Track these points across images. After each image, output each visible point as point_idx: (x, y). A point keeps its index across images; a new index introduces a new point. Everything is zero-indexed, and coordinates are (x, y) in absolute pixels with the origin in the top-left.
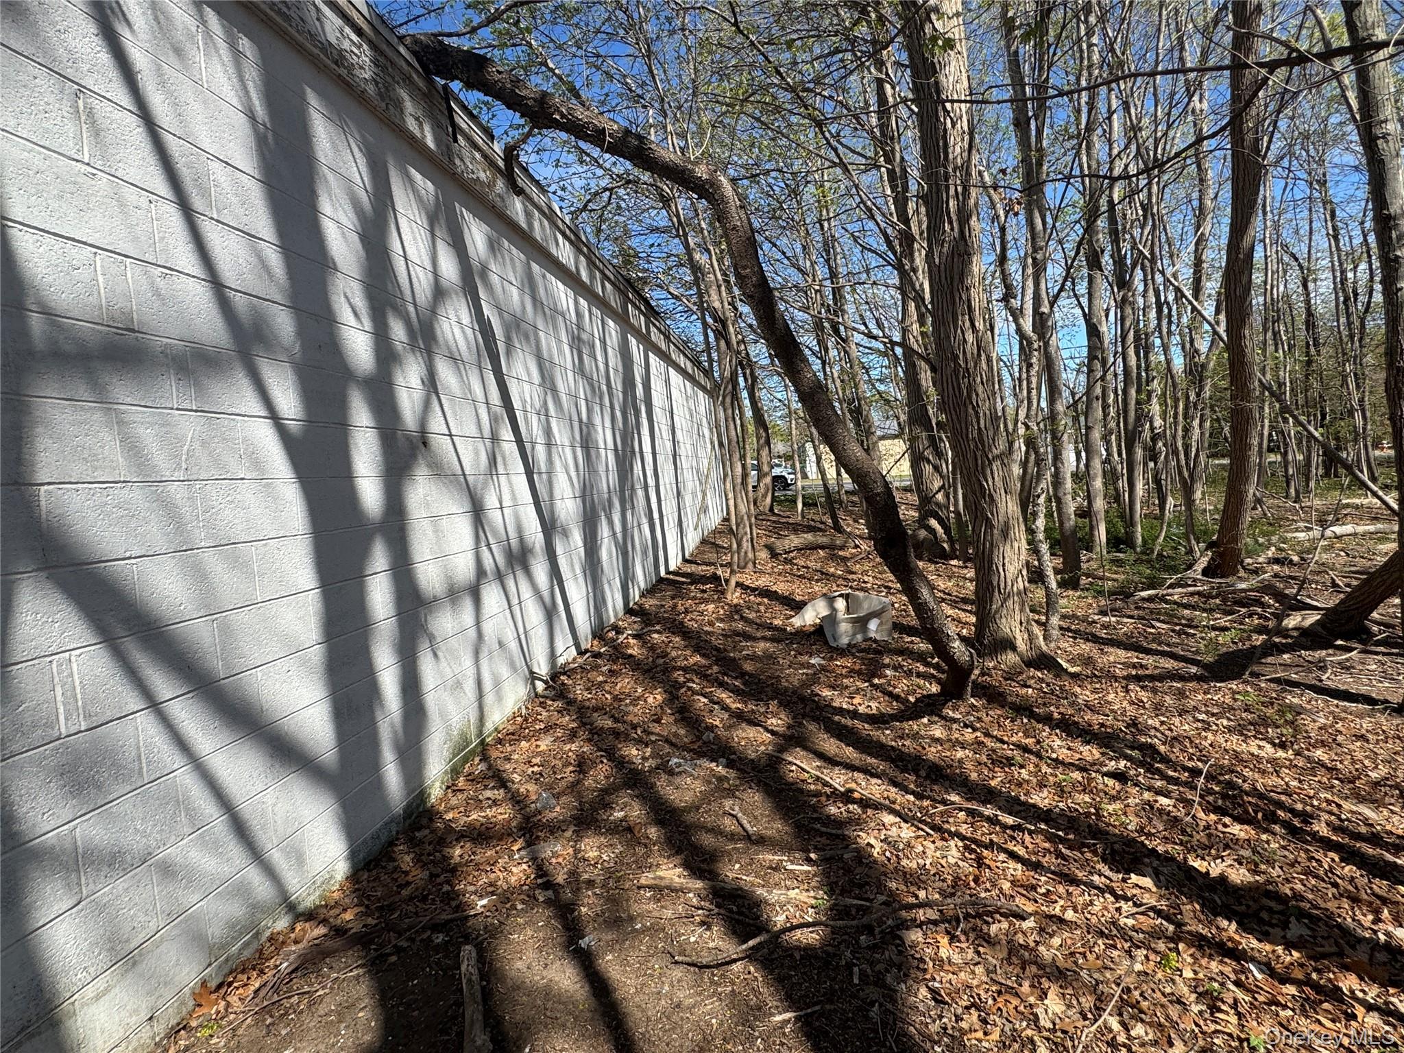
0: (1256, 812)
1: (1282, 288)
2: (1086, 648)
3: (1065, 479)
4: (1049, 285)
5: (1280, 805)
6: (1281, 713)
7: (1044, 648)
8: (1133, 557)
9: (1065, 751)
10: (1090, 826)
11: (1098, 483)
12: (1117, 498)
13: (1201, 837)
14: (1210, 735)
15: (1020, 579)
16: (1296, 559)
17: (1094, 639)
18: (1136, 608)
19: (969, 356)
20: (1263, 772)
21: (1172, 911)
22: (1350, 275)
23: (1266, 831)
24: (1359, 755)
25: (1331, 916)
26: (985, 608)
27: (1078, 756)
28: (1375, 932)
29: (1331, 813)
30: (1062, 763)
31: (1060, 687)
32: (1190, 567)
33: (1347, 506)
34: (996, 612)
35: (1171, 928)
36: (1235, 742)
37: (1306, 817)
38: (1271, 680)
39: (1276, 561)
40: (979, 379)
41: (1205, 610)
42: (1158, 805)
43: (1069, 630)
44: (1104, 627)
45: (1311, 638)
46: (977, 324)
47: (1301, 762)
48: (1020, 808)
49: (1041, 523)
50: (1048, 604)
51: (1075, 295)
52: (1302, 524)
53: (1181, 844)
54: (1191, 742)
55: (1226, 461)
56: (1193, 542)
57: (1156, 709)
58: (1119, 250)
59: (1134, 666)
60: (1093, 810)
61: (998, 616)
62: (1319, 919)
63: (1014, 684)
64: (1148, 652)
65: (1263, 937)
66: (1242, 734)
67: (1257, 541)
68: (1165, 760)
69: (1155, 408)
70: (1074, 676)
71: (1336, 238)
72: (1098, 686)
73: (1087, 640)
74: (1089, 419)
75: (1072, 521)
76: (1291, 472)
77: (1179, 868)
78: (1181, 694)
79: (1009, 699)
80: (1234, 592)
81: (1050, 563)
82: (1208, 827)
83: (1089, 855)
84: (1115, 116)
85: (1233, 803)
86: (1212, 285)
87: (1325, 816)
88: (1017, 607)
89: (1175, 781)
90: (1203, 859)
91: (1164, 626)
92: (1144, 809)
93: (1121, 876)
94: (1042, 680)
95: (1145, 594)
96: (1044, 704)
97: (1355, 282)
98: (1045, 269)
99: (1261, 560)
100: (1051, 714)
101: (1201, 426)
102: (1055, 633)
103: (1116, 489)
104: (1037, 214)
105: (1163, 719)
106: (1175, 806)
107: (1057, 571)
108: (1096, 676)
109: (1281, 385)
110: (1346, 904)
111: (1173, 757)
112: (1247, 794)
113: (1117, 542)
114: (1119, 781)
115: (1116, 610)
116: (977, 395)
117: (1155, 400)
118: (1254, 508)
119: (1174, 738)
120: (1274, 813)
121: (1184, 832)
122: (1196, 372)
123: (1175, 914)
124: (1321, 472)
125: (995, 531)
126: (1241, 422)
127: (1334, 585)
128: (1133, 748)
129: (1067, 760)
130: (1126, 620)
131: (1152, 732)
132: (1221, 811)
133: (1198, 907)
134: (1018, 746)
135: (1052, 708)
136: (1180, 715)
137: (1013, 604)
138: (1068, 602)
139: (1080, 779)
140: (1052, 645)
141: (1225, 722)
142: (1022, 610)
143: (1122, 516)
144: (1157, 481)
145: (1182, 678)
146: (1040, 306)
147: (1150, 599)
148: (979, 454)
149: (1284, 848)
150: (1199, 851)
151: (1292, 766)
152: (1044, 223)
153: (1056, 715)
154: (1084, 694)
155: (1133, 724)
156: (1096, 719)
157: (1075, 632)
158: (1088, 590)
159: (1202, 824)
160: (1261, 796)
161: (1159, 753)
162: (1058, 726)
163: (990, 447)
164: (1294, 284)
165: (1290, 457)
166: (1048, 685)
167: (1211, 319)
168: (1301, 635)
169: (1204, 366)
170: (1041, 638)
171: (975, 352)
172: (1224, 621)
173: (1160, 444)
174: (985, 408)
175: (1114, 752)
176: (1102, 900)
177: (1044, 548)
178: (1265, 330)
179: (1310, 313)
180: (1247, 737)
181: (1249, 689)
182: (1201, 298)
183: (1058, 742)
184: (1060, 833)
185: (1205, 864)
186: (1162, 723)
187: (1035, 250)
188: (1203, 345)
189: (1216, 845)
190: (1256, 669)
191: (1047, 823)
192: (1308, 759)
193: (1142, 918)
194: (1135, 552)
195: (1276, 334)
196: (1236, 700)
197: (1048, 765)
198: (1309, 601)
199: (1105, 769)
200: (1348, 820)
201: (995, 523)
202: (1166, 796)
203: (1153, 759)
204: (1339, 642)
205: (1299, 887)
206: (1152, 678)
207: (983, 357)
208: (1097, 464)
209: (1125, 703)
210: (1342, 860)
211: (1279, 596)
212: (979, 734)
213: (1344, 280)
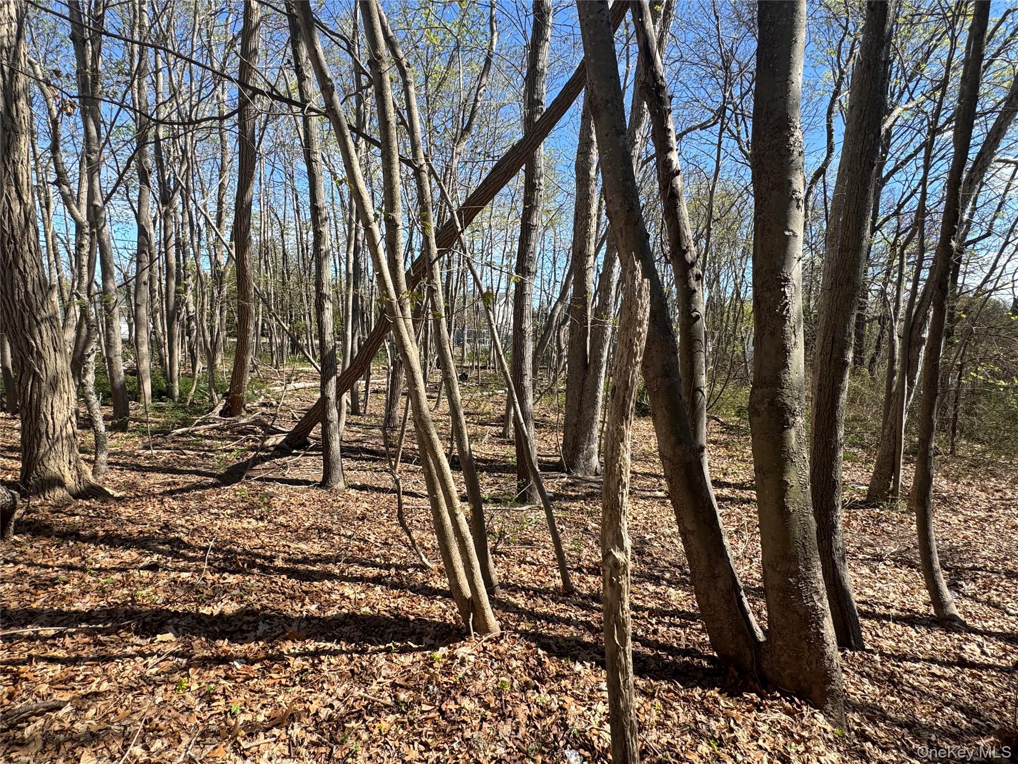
0: (243, 564)
1: (270, 234)
2: (130, 476)
3: (115, 343)
4: (104, 185)
5: (258, 556)
6: (261, 499)
7: (93, 481)
8: (172, 405)
9: (108, 560)
10: (126, 611)
11: (145, 349)
12: (161, 361)
13: (209, 592)
14: (219, 522)
15: (69, 425)
16: (275, 403)
17: (139, 468)
18: (173, 442)
19: (15, 224)
20: (249, 538)
21: (186, 649)
22: (305, 236)
23: (249, 574)
24: (300, 515)
25: (279, 612)
26: (31, 453)
27: (119, 561)
28: (301, 612)
29: (285, 552)
30: (105, 570)
31: (107, 510)
32: (211, 409)
33: (302, 371)
34: (44, 455)
35: (185, 661)
36: (235, 524)
37: (271, 559)
38: (257, 480)
39: (264, 405)
40: (26, 248)
41: (219, 439)
42: (180, 579)
43: (117, 464)
44: (147, 458)
45: (281, 451)
46: (25, 198)
47: (271, 526)
48: (61, 618)
49: (90, 378)
50: (97, 445)
51: (129, 200)
52: (279, 382)
53: (196, 600)
54: (206, 529)
55: (236, 340)
56: (214, 393)
57: (184, 512)
58: (163, 176)
59: (169, 484)
60: (129, 599)
61: (45, 459)
62: (274, 616)
63: (61, 515)
64: (180, 472)
65: (243, 640)
66: (239, 517)
67: (253, 393)
68: (188, 546)
69: (190, 297)
70: (119, 499)
71: (298, 212)
72: (139, 503)
73: (133, 470)
74: (139, 299)
75: (121, 377)
76: (274, 349)
77: (193, 618)
78: (202, 498)
79: (56, 529)
80: (238, 426)
81: (100, 413)
82: (213, 584)
83: (123, 634)
84: (161, 74)
85: (230, 563)
86: (229, 220)
87: (282, 555)
88: (66, 449)
89: (194, 559)
90: (209, 606)
91: (193, 453)
92: (170, 585)
93: (149, 640)
94: (89, 507)
95: (179, 431)
96: (91, 526)
97: (307, 241)
98: (99, 170)
99: (255, 404)
100: (97, 533)
101: (221, 314)
102: (104, 467)
103: (160, 354)
104: (91, 122)
105: (187, 518)
106: (192, 576)
107: (105, 418)
108: (138, 496)
109: (269, 294)
110: (288, 602)
111: (193, 543)
112: (239, 554)
113: (159, 394)
114: (152, 570)
115: (157, 445)
116: (24, 261)
117: (189, 292)
118: (253, 372)
119: (196, 529)
120: (254, 561)
121: (197, 592)
122: (218, 277)
123: (188, 651)
124: (290, 350)
125: (44, 384)
126: (244, 313)
127: (294, 418)
128: (164, 544)
129: (109, 567)
130: (164, 451)
131: (180, 529)
132: (222, 570)
133: (203, 639)
134: (63, 567)
135: (97, 528)
136: (200, 513)
137: (62, 447)
138: (115, 442)
139: (120, 578)
140: (101, 478)
141: (229, 511)
142: (70, 452)
143: (164, 374)
144: (191, 350)
145: (203, 487)
146: (93, 199)
147: (182, 435)
148: (26, 315)
149: (258, 581)
150: (207, 602)
151: (267, 530)
152: (99, 133)
153: (101, 533)
154: (126, 512)
155: (166, 526)
156: (134, 529)
157: (122, 465)
158: (134, 431)
159: (209, 582)
160: (248, 553)
161: (183, 542)
162: (102, 542)
163: (38, 309)
164: (277, 234)
165: (274, 340)
166: (94, 510)
167: (228, 244)
168: (275, 450)
169: (223, 274)
170: (90, 473)
171: (23, 222)
172: (231, 445)
173: (193, 324)
174: (32, 275)
175: (149, 550)
176: (132, 663)
177: (93, 398)
178: (260, 259)
179: (285, 254)
180: (242, 518)
181: (245, 487)
182: (222, 227)
183: (102, 554)
184: (100, 626)
185: (211, 608)
186: (187, 521)
187: (90, 151)
188: (223, 259)
189: (218, 593)
190: (249, 474)
191: (87, 621)
192: (275, 523)
193: (163, 664)
194: (174, 401)
195: (266, 262)
196: (236, 496)
197: (92, 575)
198: (280, 428)
199: (141, 565)
200: (293, 554)
201: (43, 376)
202: (186, 571)
203: (179, 548)
204: (295, 451)
205: (265, 602)
206: (182, 491)
207: (31, 228)
208: (144, 335)
209: (160, 513)
210: (288, 578)
211: (264, 426)
212: (21, 566)
213: (302, 238)
